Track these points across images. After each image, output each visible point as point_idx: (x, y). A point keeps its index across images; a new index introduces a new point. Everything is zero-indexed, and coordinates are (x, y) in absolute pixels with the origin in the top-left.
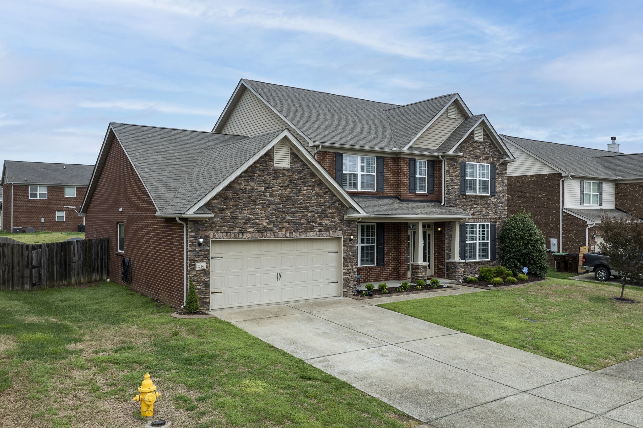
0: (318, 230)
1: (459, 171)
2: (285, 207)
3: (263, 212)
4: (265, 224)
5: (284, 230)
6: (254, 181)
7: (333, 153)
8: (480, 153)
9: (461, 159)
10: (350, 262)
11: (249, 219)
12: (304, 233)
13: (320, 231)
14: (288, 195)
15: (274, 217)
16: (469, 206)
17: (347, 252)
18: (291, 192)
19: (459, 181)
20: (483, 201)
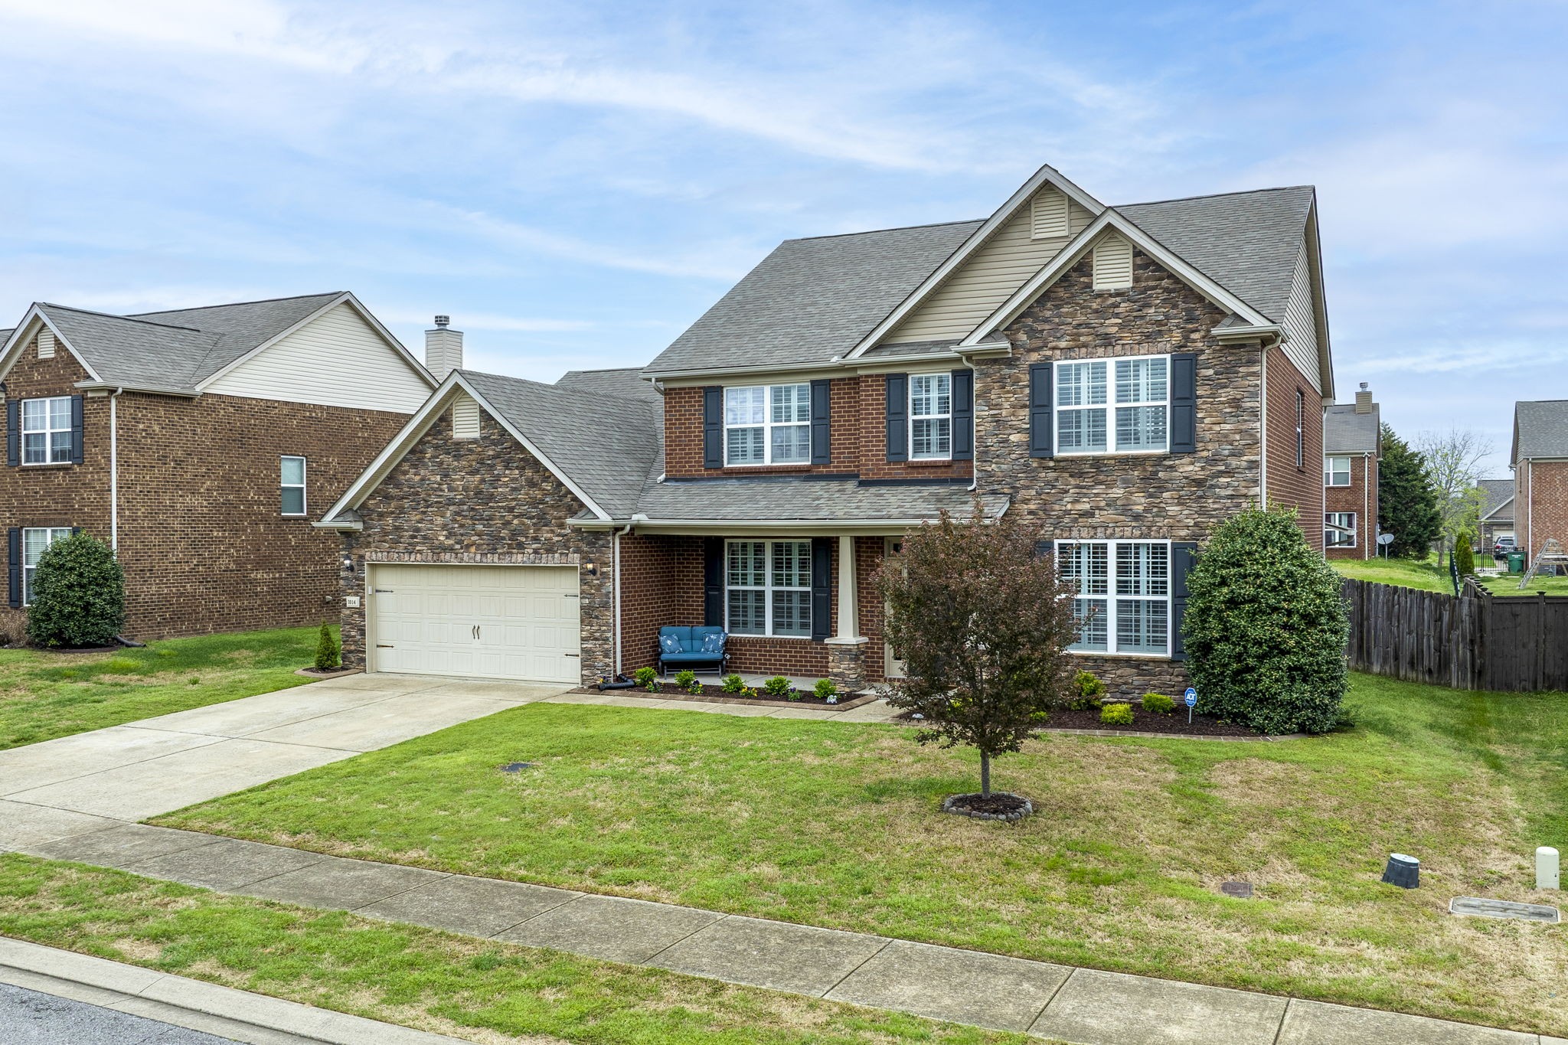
0: (532, 551)
1: (1027, 391)
2: (473, 509)
3: (439, 518)
4: (442, 538)
5: (473, 549)
6: (425, 465)
7: (700, 388)
8: (1121, 327)
9: (1034, 357)
10: (597, 617)
11: (418, 530)
12: (507, 556)
13: (536, 552)
14: (476, 487)
15: (456, 525)
16: (1071, 491)
17: (589, 596)
18: (483, 481)
19: (1027, 421)
20: (1136, 473)
